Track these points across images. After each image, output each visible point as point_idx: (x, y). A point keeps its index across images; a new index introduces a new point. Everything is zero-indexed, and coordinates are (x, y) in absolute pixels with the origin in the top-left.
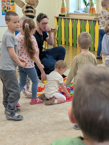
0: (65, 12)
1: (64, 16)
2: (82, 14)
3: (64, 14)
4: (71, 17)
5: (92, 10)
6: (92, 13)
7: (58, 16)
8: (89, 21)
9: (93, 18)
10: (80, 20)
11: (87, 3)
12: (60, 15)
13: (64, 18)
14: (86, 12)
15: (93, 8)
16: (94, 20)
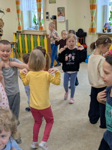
0: (21, 29)
1: (20, 32)
2: (33, 31)
3: (20, 31)
4: (26, 33)
5: (41, 28)
6: (41, 30)
7: (16, 32)
8: (39, 35)
9: (42, 33)
10: (33, 35)
11: (37, 23)
12: (17, 32)
13: (21, 34)
14: (36, 29)
15: (41, 27)
16: (43, 35)
